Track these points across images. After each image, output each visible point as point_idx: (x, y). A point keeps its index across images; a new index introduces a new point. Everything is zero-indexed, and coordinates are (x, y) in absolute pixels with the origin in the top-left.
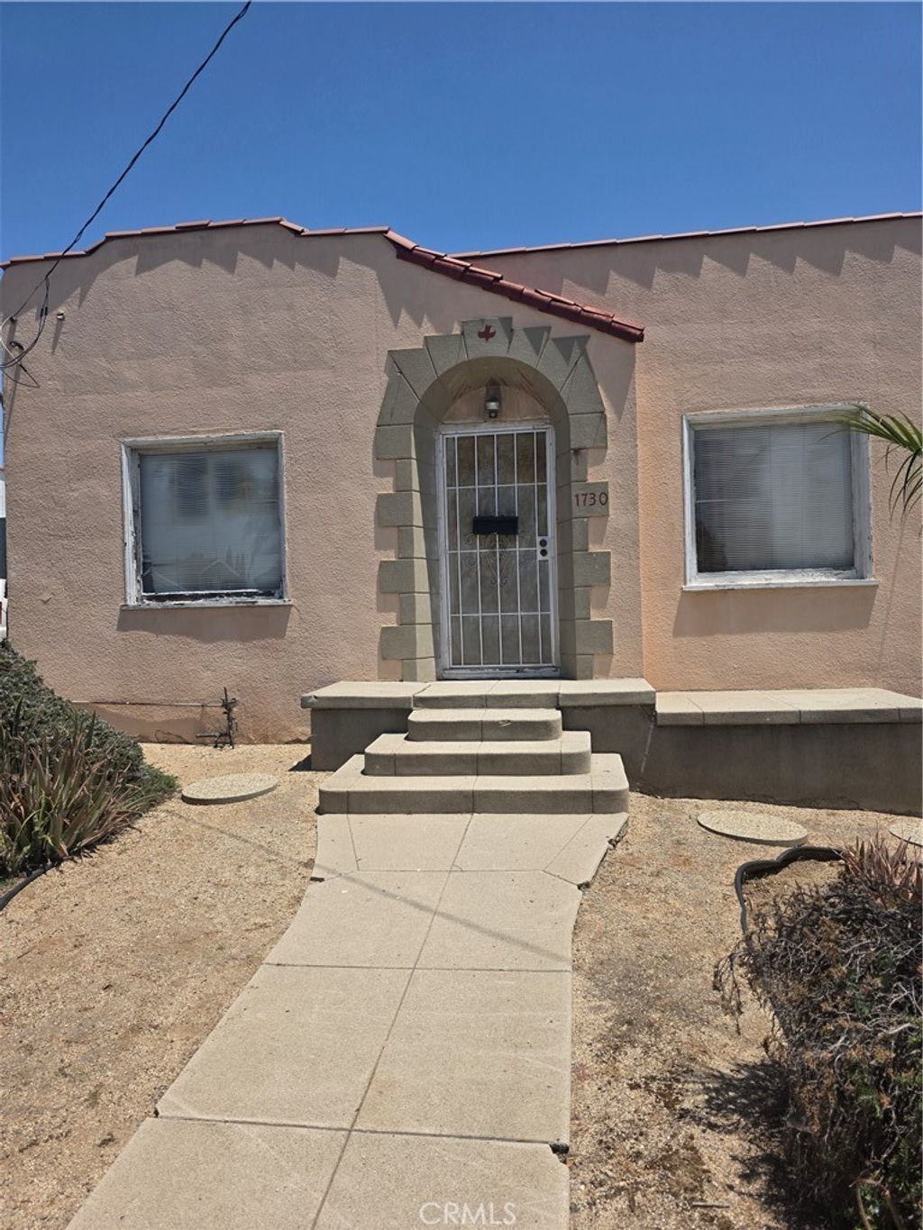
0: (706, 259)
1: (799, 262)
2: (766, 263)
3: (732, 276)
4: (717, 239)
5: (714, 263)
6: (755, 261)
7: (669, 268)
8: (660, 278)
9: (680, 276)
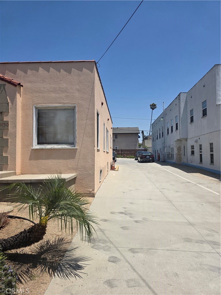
0: (40, 68)
1: (62, 70)
2: (54, 70)
3: (46, 72)
4: (43, 63)
5: (42, 69)
6: (51, 69)
7: (31, 69)
8: (29, 72)
9: (34, 71)
